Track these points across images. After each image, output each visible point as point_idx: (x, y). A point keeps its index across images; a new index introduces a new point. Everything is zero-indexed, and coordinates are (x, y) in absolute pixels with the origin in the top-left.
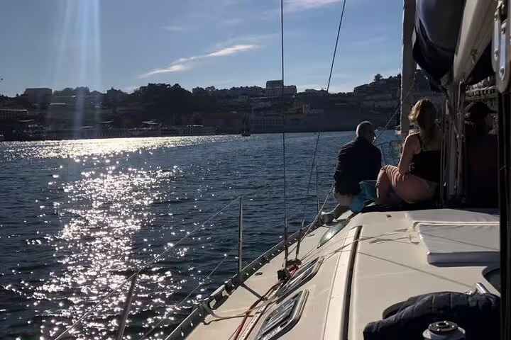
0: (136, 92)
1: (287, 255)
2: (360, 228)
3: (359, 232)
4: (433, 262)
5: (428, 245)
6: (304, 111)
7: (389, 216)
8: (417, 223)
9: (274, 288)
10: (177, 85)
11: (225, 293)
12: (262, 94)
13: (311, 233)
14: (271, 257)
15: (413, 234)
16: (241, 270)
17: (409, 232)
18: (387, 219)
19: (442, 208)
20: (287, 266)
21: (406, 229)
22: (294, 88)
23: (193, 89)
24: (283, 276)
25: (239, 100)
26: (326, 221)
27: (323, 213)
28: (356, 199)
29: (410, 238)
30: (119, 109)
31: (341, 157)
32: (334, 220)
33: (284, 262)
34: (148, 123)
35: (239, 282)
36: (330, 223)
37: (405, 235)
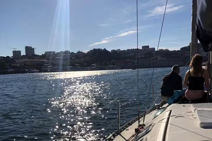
0: (89, 52)
1: (139, 122)
2: (171, 111)
3: (170, 113)
4: (202, 126)
5: (200, 119)
6: (158, 59)
7: (184, 106)
8: (196, 109)
9: (133, 136)
10: (105, 49)
11: (112, 138)
12: (140, 52)
13: (150, 113)
14: (132, 123)
15: (194, 114)
16: (119, 128)
17: (193, 113)
18: (183, 107)
19: (208, 103)
20: (139, 127)
21: (191, 112)
22: (154, 49)
23: (111, 51)
24: (137, 131)
25: (130, 55)
26: (157, 108)
27: (156, 104)
28: (170, 98)
29: (193, 115)
30: (82, 59)
31: (164, 80)
32: (160, 108)
33: (138, 125)
34: (94, 65)
35: (119, 133)
36: (159, 109)
37: (190, 114)
